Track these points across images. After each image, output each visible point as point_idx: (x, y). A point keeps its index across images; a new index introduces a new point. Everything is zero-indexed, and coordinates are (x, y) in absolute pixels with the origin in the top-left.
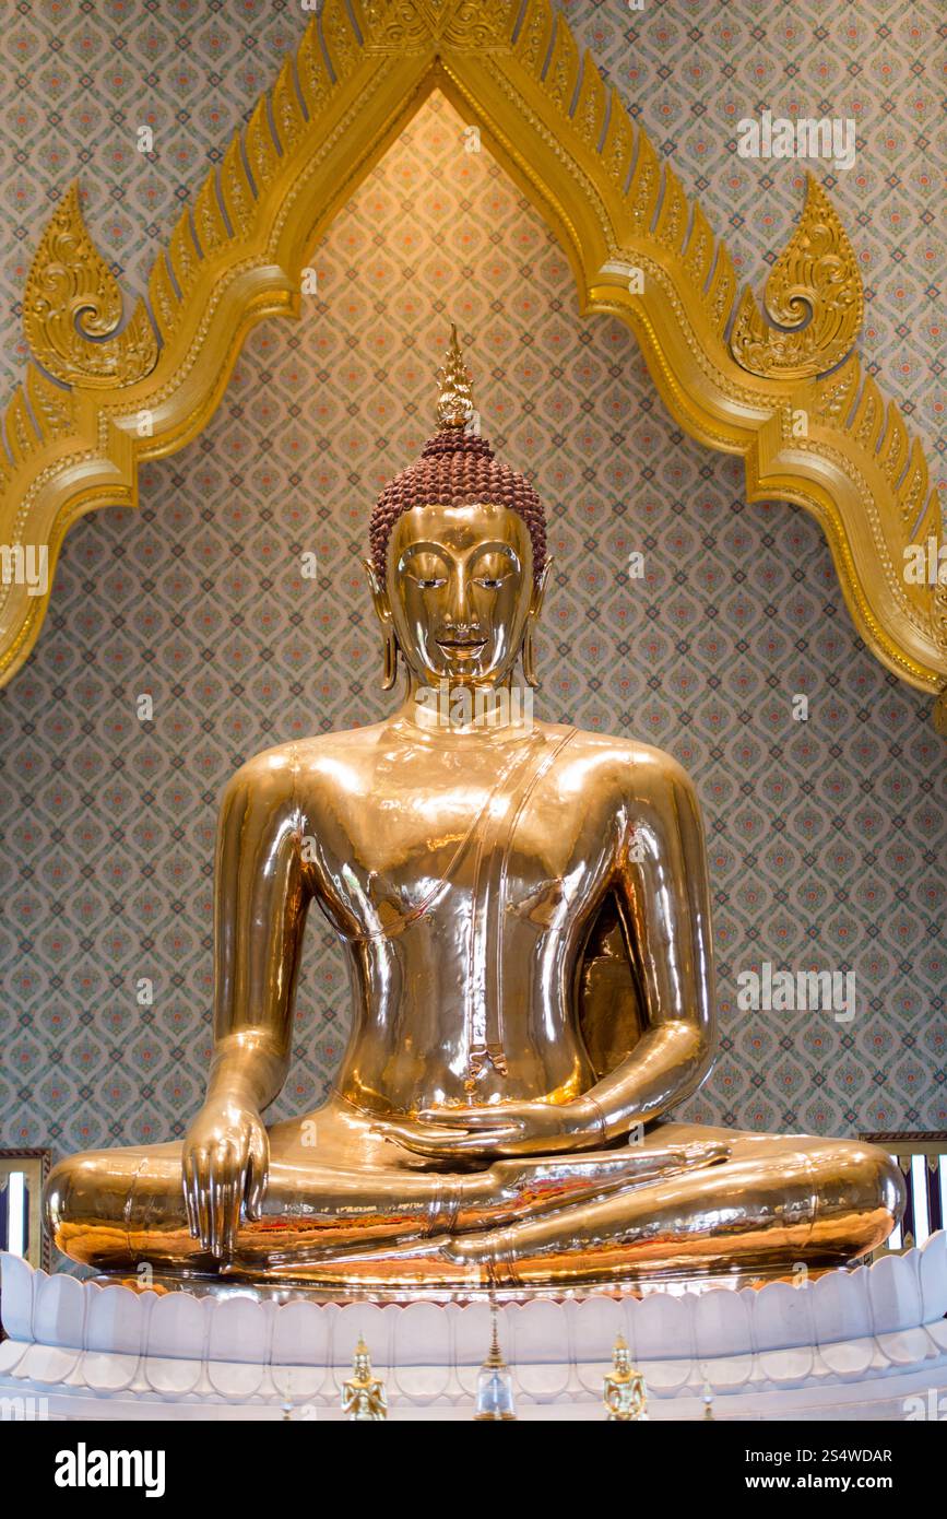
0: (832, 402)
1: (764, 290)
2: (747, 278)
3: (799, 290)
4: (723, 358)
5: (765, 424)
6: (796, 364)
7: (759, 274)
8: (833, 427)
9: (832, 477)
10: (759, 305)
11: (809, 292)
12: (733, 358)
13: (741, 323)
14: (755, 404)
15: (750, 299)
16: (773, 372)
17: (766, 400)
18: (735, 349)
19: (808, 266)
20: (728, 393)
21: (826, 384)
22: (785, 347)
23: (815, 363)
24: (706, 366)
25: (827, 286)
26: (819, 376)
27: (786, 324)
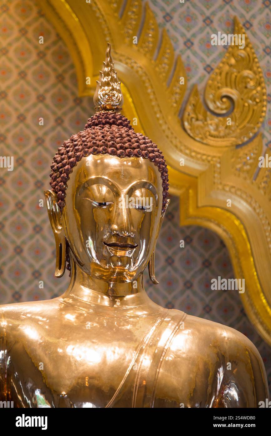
0: (245, 164)
1: (205, 89)
2: (194, 81)
3: (226, 91)
4: (178, 128)
5: (202, 173)
6: (223, 137)
7: (201, 79)
8: (245, 179)
9: (244, 210)
10: (201, 98)
11: (234, 93)
12: (185, 129)
13: (189, 108)
14: (198, 159)
15: (196, 93)
16: (211, 141)
17: (204, 157)
18: (186, 124)
19: (233, 76)
20: (181, 151)
21: (242, 152)
22: (217, 126)
23: (235, 137)
24: (168, 133)
25: (245, 91)
26: (238, 146)
27: (218, 111)
